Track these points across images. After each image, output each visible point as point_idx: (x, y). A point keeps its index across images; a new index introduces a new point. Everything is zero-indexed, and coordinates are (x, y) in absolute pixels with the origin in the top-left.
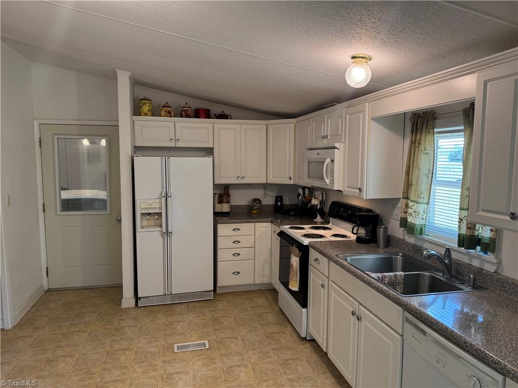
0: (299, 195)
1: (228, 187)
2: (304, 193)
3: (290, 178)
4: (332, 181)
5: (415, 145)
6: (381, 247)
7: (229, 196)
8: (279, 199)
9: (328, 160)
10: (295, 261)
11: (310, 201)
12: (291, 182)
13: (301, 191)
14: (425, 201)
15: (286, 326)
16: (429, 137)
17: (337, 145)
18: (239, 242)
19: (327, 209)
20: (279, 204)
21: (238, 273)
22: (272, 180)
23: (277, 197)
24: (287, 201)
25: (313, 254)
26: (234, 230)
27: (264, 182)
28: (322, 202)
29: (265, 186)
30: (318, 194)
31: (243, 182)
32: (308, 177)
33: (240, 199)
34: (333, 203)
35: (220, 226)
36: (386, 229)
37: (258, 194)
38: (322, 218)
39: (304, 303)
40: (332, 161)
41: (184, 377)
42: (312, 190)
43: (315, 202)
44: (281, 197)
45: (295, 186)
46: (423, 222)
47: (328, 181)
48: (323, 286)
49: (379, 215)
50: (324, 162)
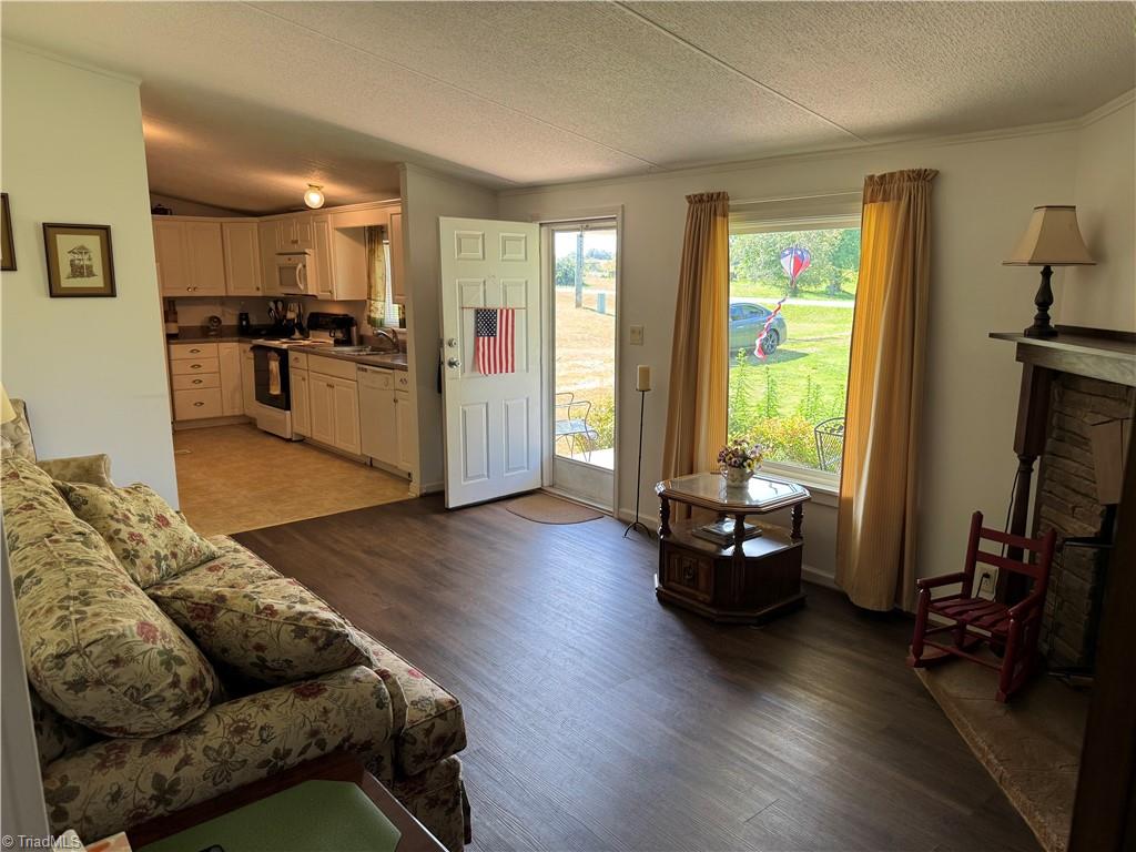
0: (271, 310)
1: (173, 302)
2: (276, 308)
3: (258, 289)
4: (306, 285)
5: (372, 252)
7: (176, 313)
8: (243, 316)
9: (300, 266)
10: (274, 366)
11: (285, 316)
12: (260, 294)
13: (272, 305)
14: (382, 299)
16: (380, 247)
17: (307, 251)
18: (199, 366)
19: (305, 324)
20: (244, 323)
21: (202, 404)
22: (233, 292)
23: (241, 314)
24: (254, 321)
25: (292, 355)
26: (192, 351)
27: (224, 294)
28: (299, 316)
29: (223, 301)
30: (294, 306)
31: (196, 294)
32: (281, 284)
33: (191, 318)
34: (312, 315)
35: (172, 347)
37: (216, 311)
38: (301, 333)
39: (288, 407)
40: (304, 266)
42: (286, 301)
43: (291, 315)
44: (247, 314)
45: (265, 299)
46: (382, 316)
47: (302, 287)
48: (304, 379)
49: (352, 318)
50: (295, 268)
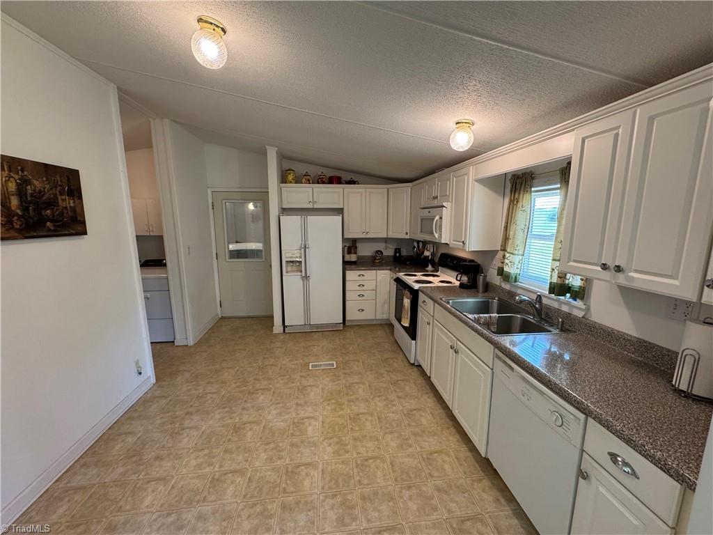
0: (414, 247)
1: (355, 241)
2: (418, 246)
3: (407, 234)
4: (440, 236)
5: (514, 203)
6: (481, 292)
7: (356, 248)
8: (397, 250)
9: (437, 217)
10: (407, 302)
11: (423, 253)
12: (408, 237)
13: (416, 244)
14: (521, 253)
15: (399, 354)
16: (527, 196)
17: (444, 204)
18: (363, 286)
19: (437, 260)
20: (398, 255)
21: (363, 310)
22: (392, 235)
23: (396, 249)
24: (404, 253)
25: (422, 297)
26: (359, 276)
27: (385, 236)
28: (433, 254)
29: (386, 240)
30: (430, 247)
31: (368, 236)
32: (421, 232)
33: (365, 251)
34: (443, 255)
35: (348, 273)
36: (485, 276)
37: (381, 246)
38: (433, 267)
39: (414, 337)
40: (441, 218)
41: (314, 389)
42: (425, 243)
43: (427, 253)
44: (399, 249)
45: (412, 240)
46: (518, 271)
47: (436, 235)
48: (428, 324)
49: (479, 265)
50: (434, 219)
